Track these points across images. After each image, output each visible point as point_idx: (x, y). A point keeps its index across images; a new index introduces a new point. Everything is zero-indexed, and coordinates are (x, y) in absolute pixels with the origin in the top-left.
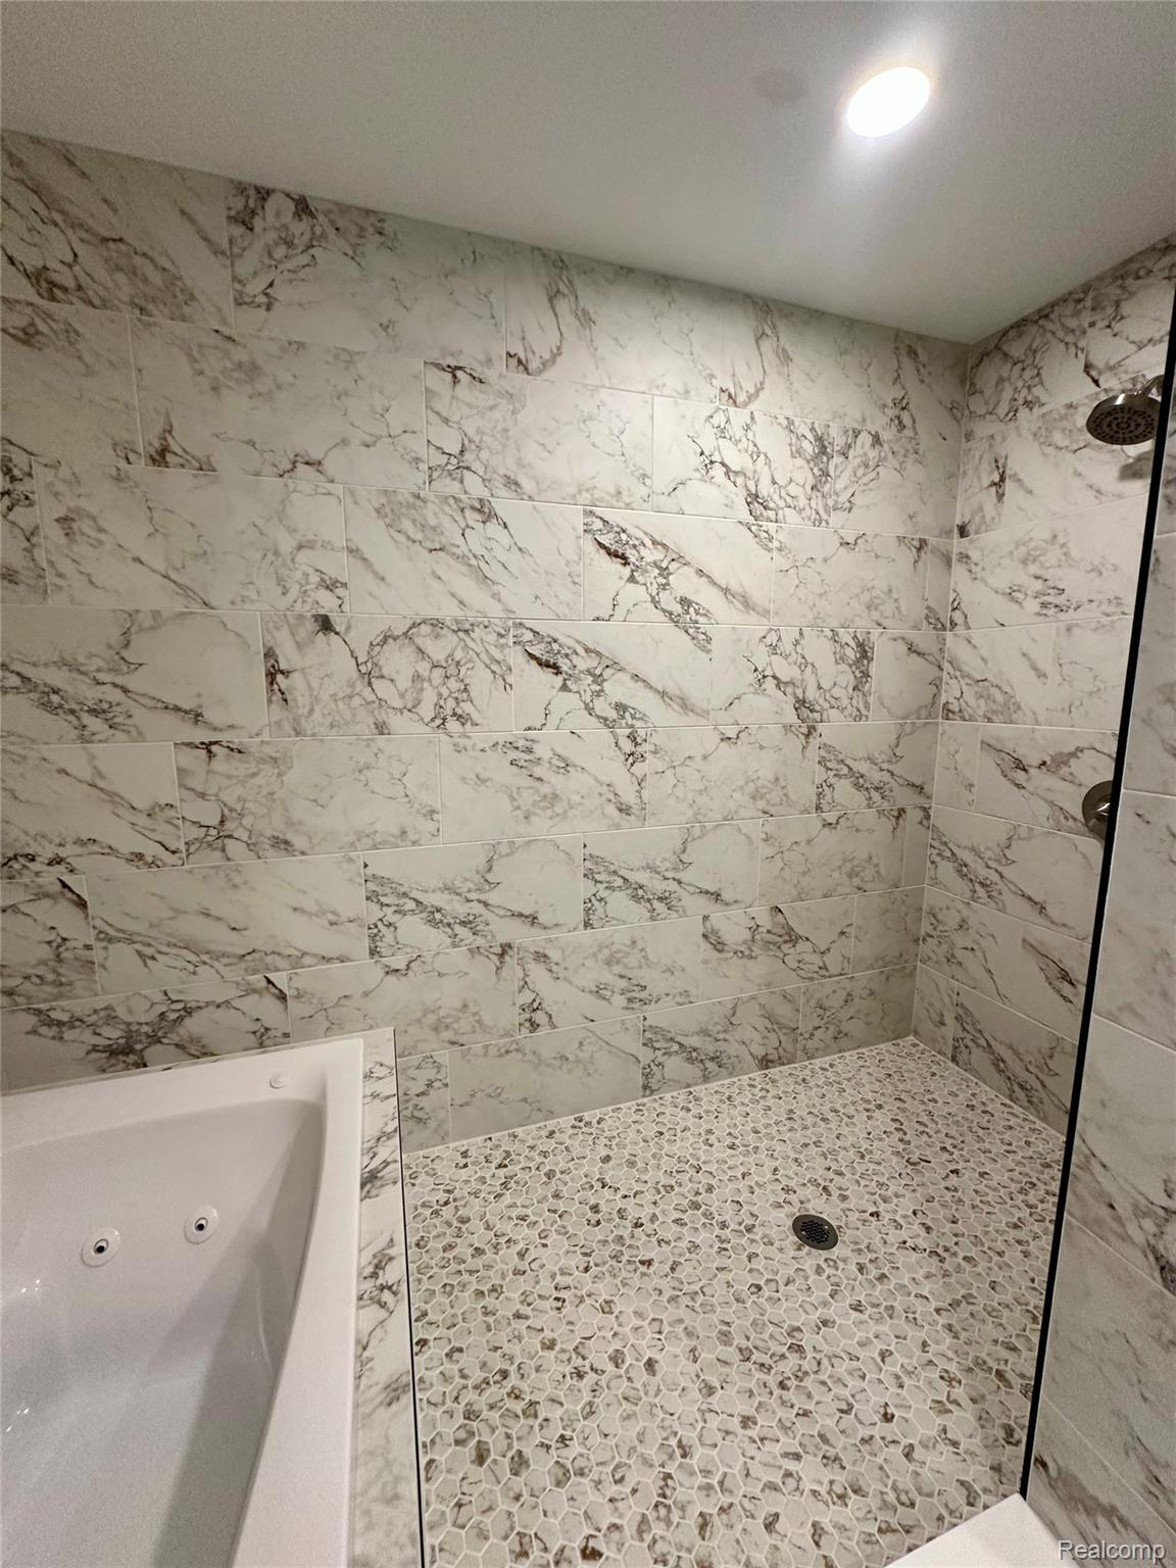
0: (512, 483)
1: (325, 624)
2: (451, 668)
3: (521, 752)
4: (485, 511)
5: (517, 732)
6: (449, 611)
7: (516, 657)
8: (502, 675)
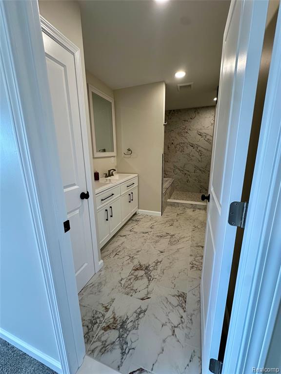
0: (190, 130)
1: (172, 143)
2: (183, 147)
3: (189, 155)
4: (187, 132)
5: (188, 153)
6: (183, 142)
7: (189, 146)
8: (187, 147)
